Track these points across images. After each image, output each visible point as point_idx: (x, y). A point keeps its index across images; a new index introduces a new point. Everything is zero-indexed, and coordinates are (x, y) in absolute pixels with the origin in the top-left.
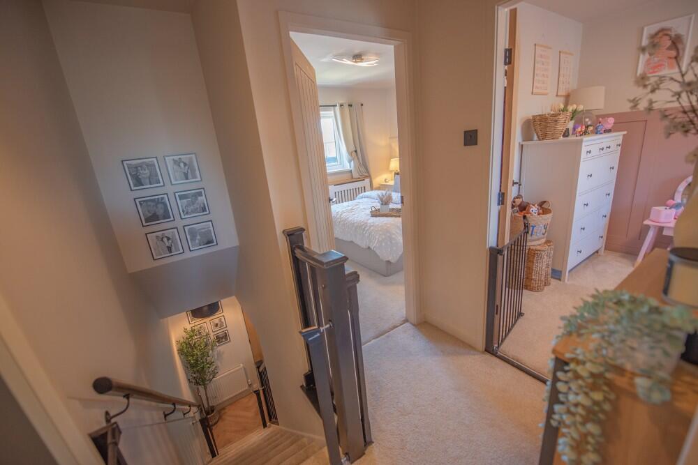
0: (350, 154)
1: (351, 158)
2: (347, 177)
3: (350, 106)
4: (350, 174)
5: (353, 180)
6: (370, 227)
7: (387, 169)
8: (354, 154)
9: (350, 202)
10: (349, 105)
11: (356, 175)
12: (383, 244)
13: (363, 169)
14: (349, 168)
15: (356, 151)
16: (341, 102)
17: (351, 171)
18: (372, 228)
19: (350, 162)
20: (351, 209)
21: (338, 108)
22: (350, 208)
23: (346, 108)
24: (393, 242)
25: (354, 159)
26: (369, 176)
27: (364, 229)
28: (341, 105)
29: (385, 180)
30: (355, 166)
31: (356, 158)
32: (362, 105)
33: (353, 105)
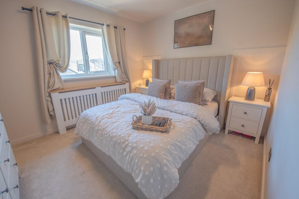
0: (115, 64)
1: (115, 67)
2: (112, 81)
3: (116, 28)
4: (114, 79)
5: (117, 84)
6: (133, 148)
7: (141, 77)
8: (118, 64)
9: (112, 103)
10: (114, 27)
11: (119, 80)
12: (152, 180)
13: (124, 76)
14: (114, 74)
15: (119, 63)
16: (108, 23)
17: (115, 77)
18: (135, 151)
19: (114, 70)
20: (112, 114)
21: (105, 27)
22: (112, 111)
23: (112, 29)
24: (165, 176)
25: (117, 68)
26: (129, 81)
27: (124, 149)
28: (108, 26)
29: (140, 84)
30: (118, 73)
31: (119, 68)
32: (125, 29)
33: (118, 28)
